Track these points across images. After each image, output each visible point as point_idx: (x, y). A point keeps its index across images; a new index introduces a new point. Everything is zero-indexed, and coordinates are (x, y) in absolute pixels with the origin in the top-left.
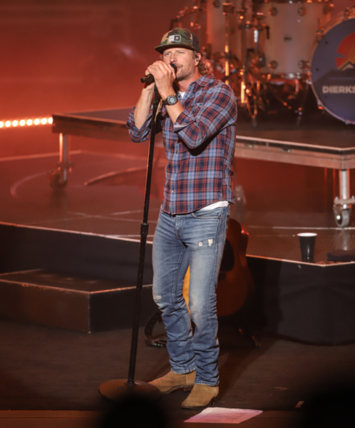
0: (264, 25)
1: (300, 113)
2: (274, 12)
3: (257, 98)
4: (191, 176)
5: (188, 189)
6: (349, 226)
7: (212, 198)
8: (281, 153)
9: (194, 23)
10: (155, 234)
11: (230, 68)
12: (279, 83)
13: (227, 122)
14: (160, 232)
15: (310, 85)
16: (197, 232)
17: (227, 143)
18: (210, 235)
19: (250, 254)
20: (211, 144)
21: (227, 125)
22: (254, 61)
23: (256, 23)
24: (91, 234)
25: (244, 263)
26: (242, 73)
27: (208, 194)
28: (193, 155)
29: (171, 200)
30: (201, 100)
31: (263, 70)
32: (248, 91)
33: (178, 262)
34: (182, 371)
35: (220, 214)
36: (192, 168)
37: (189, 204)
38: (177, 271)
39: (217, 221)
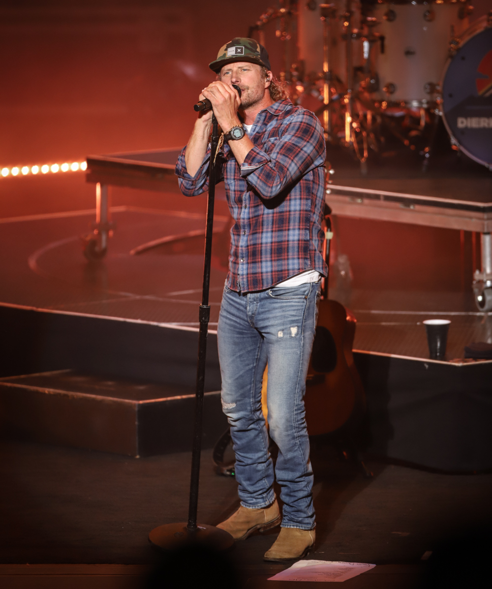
0: (377, 34)
1: (427, 155)
2: (391, 16)
3: (368, 135)
4: (267, 238)
5: (263, 256)
7: (296, 267)
8: (402, 209)
9: (282, 32)
10: (219, 320)
11: (330, 94)
12: (398, 113)
13: (312, 162)
14: (227, 318)
15: (440, 117)
16: (276, 317)
17: (314, 191)
18: (293, 322)
19: (359, 349)
20: (293, 193)
21: (313, 166)
22: (363, 83)
23: (366, 31)
24: (139, 321)
25: (350, 361)
26: (346, 101)
27: (291, 262)
28: (269, 208)
29: (240, 272)
30: (275, 133)
31: (376, 96)
32: (355, 125)
33: (256, 357)
34: (261, 504)
35: (307, 292)
36: (268, 227)
37: (264, 277)
38: (255, 369)
39: (303, 302)
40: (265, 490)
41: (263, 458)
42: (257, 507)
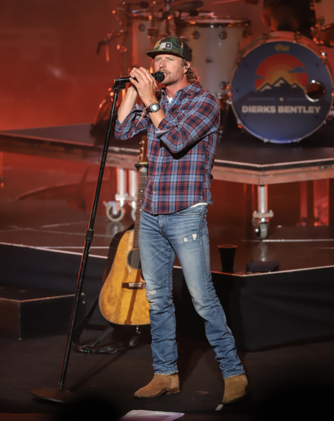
1: (221, 132)
2: (196, 35)
4: (174, 179)
5: (171, 191)
6: (267, 238)
7: (193, 200)
9: (121, 46)
13: (209, 129)
15: (230, 105)
17: (208, 150)
20: (193, 149)
21: (209, 133)
27: (189, 196)
28: (176, 159)
29: (153, 200)
30: (186, 107)
35: (201, 211)
36: (175, 171)
37: (170, 205)
39: (199, 217)
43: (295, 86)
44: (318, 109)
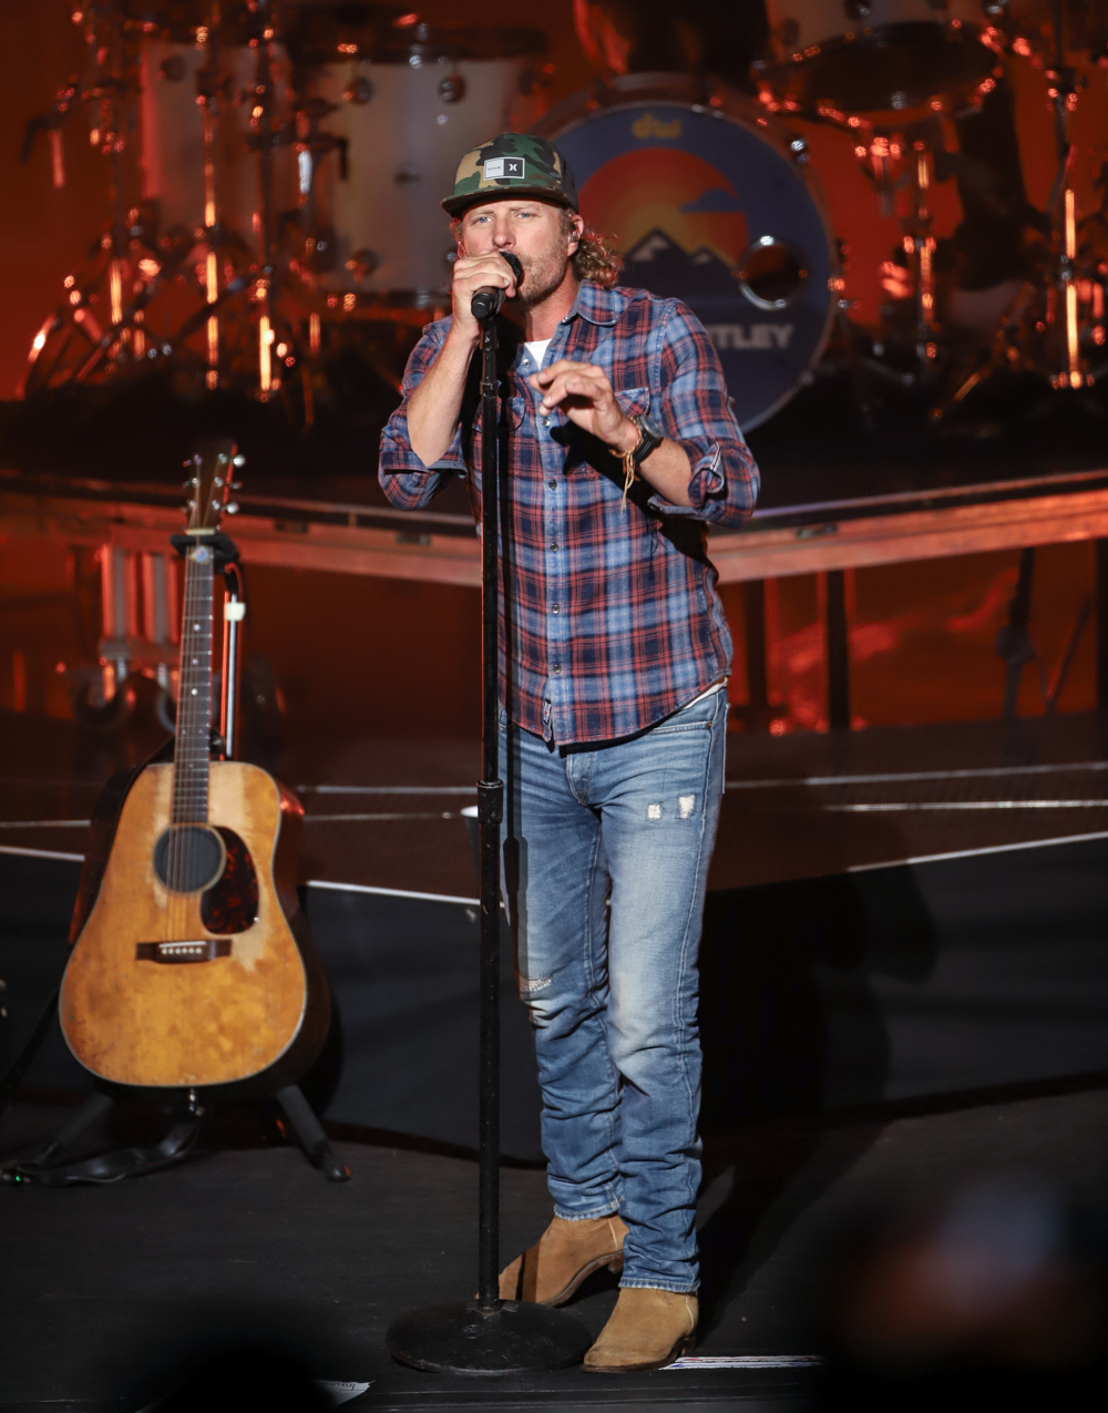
2: (361, 91)
4: (618, 620)
5: (614, 662)
7: (692, 678)
9: (103, 135)
16: (641, 774)
18: (684, 783)
23: (303, 126)
26: (260, 293)
29: (552, 697)
31: (329, 280)
32: (282, 350)
33: (590, 867)
34: (599, 1208)
35: (709, 714)
36: (620, 596)
37: (618, 709)
38: (588, 893)
39: (705, 737)
40: (608, 1175)
41: (607, 1101)
42: (589, 1216)
43: (703, 259)
44: (783, 334)
